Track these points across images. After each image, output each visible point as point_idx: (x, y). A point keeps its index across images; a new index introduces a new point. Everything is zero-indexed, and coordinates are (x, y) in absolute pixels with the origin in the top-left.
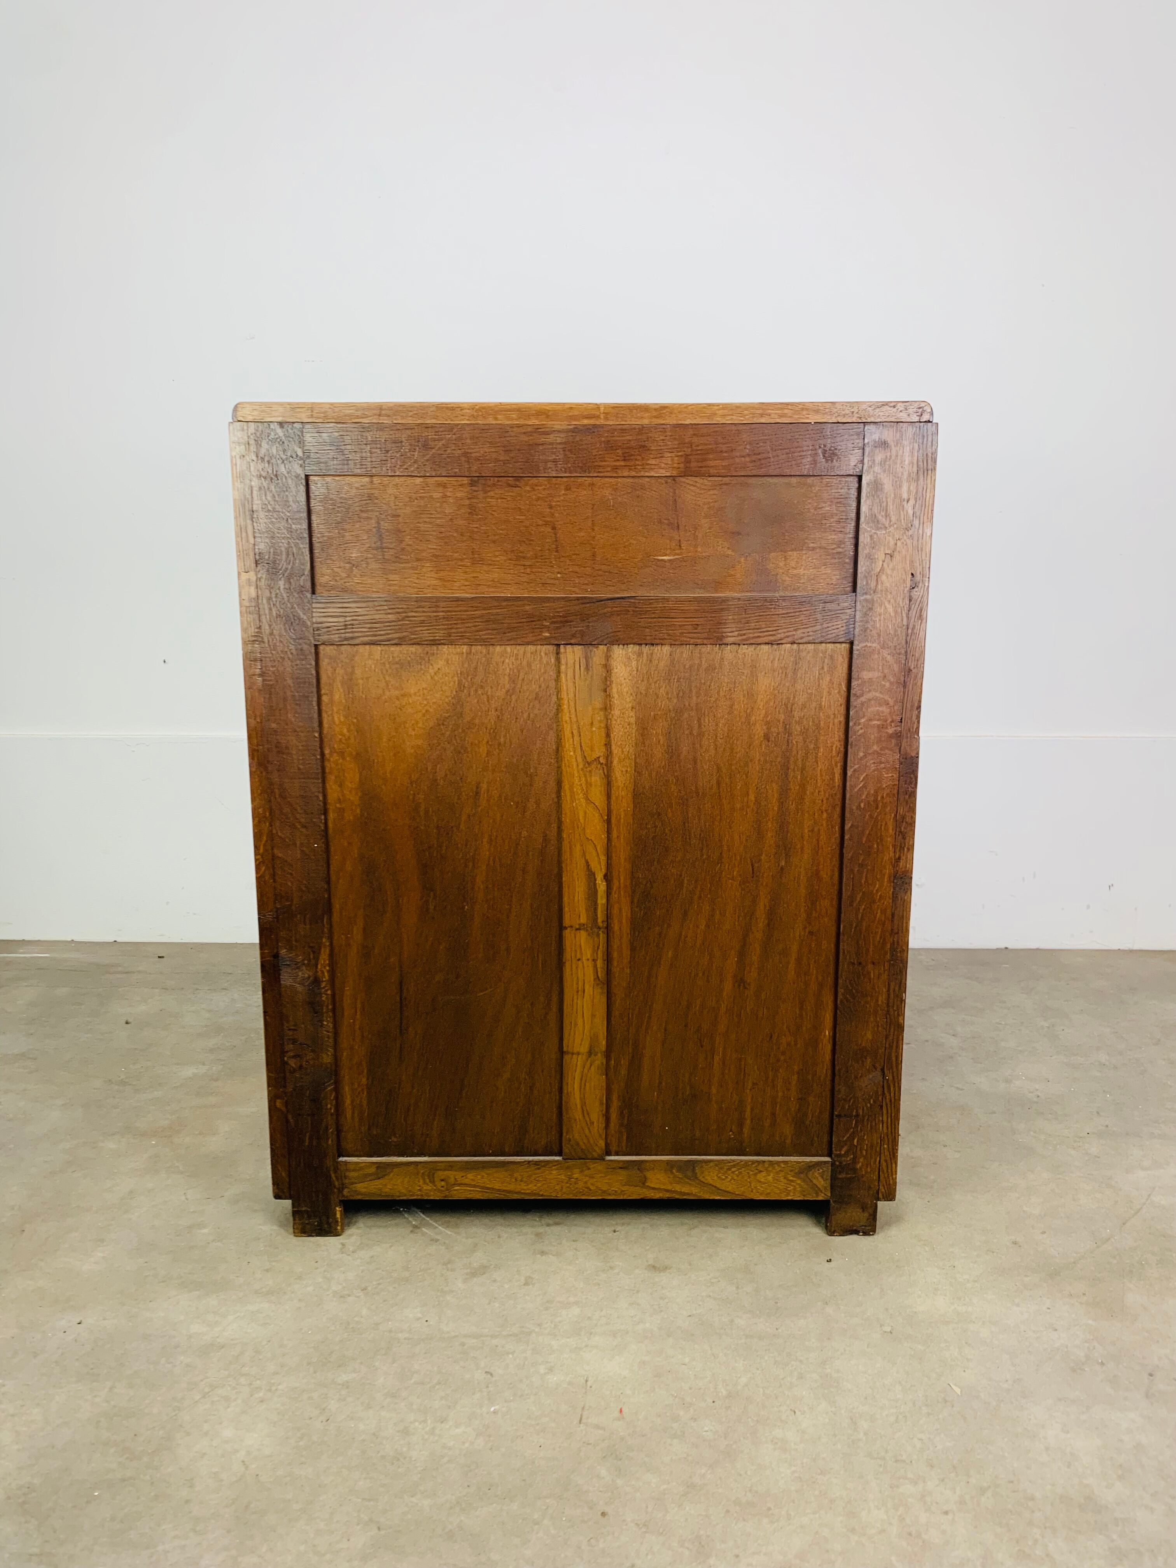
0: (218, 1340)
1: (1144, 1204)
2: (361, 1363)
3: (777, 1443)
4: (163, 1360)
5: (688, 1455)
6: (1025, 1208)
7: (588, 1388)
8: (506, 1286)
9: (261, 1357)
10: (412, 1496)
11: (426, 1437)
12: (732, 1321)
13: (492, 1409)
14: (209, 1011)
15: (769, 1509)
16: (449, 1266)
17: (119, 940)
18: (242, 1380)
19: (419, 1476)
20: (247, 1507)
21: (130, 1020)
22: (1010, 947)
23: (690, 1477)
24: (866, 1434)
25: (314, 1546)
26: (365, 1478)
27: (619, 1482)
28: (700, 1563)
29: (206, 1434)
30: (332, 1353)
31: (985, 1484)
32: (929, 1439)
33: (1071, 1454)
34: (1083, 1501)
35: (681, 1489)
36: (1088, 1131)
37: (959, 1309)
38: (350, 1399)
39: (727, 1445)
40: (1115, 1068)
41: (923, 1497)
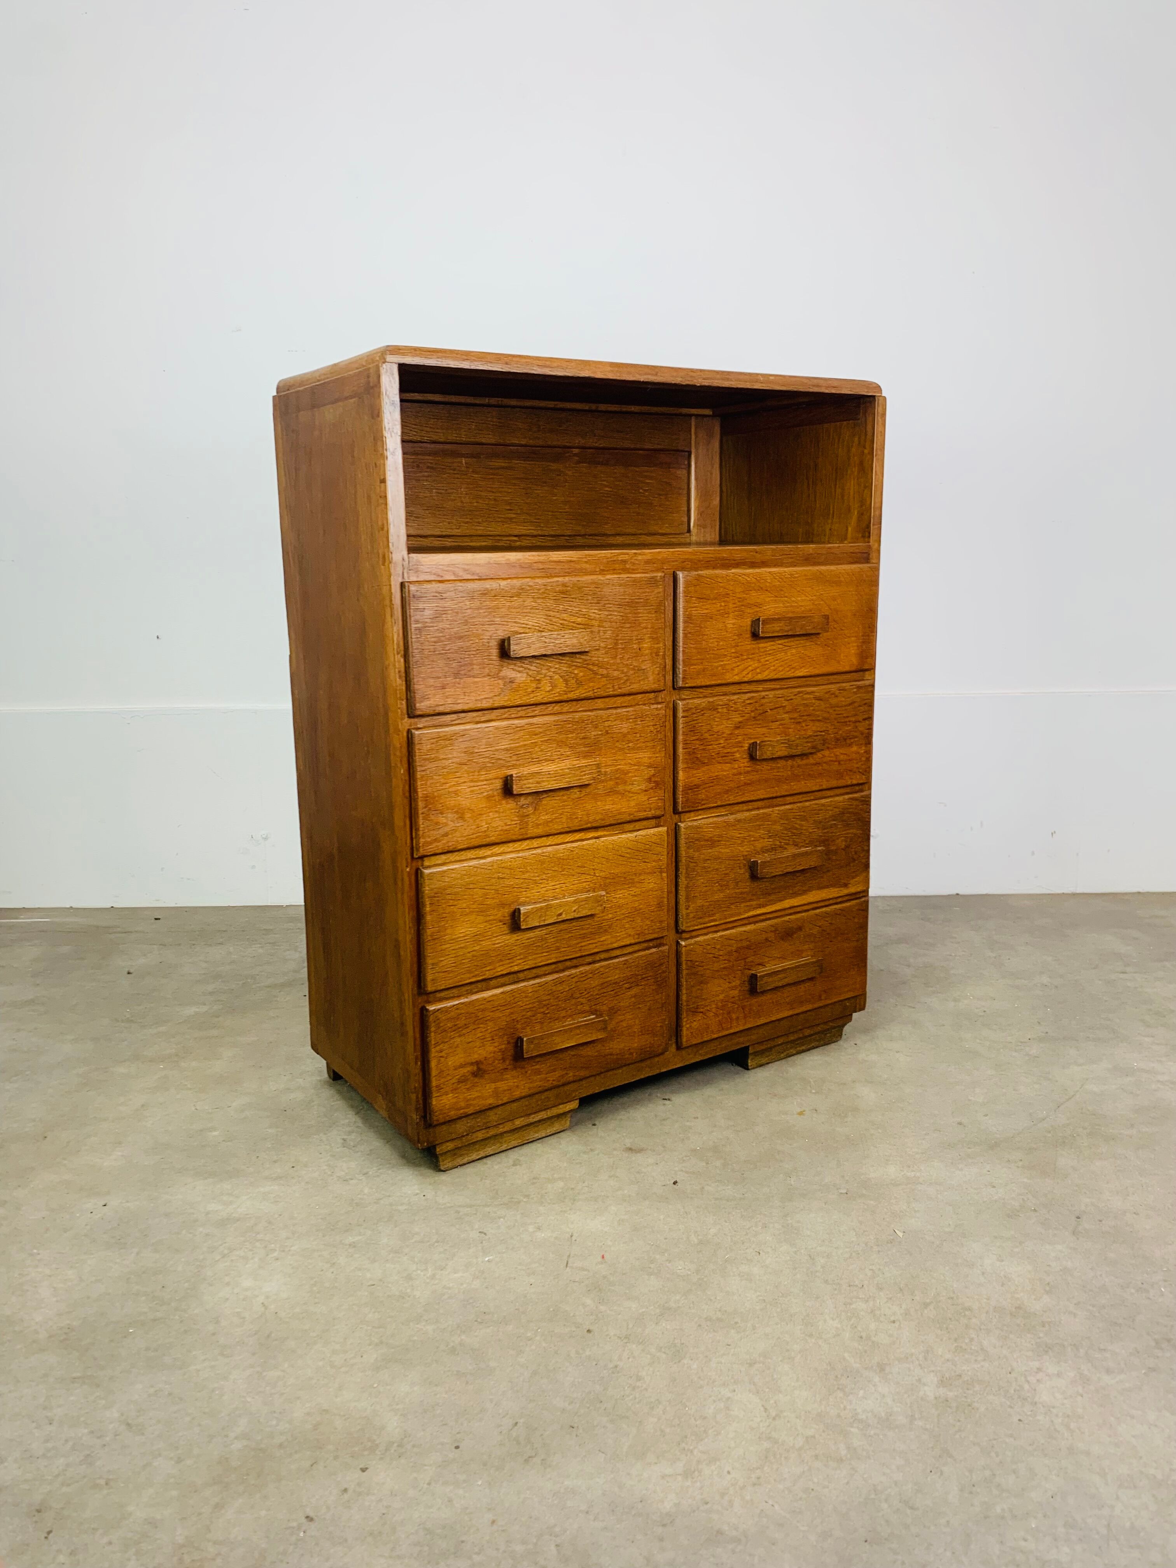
0: (234, 1215)
1: (1077, 1091)
2: (366, 1228)
3: (743, 1276)
4: (184, 1232)
5: (663, 1286)
6: (970, 1098)
7: (573, 1241)
9: (274, 1227)
10: (418, 1324)
11: (428, 1281)
12: (703, 1188)
13: (487, 1259)
14: (206, 962)
15: (736, 1323)
17: (115, 906)
18: (258, 1244)
19: (423, 1309)
20: (268, 1336)
21: (131, 971)
22: (961, 893)
23: (666, 1302)
24: (823, 1267)
25: (331, 1362)
26: (374, 1312)
27: (603, 1308)
28: (675, 1363)
29: (228, 1284)
30: (338, 1221)
31: (928, 1301)
32: (880, 1269)
33: (1005, 1277)
34: (1014, 1310)
35: (658, 1311)
36: (1029, 1037)
37: (909, 1174)
38: (357, 1255)
39: (699, 1279)
40: (1056, 987)
41: (873, 1311)
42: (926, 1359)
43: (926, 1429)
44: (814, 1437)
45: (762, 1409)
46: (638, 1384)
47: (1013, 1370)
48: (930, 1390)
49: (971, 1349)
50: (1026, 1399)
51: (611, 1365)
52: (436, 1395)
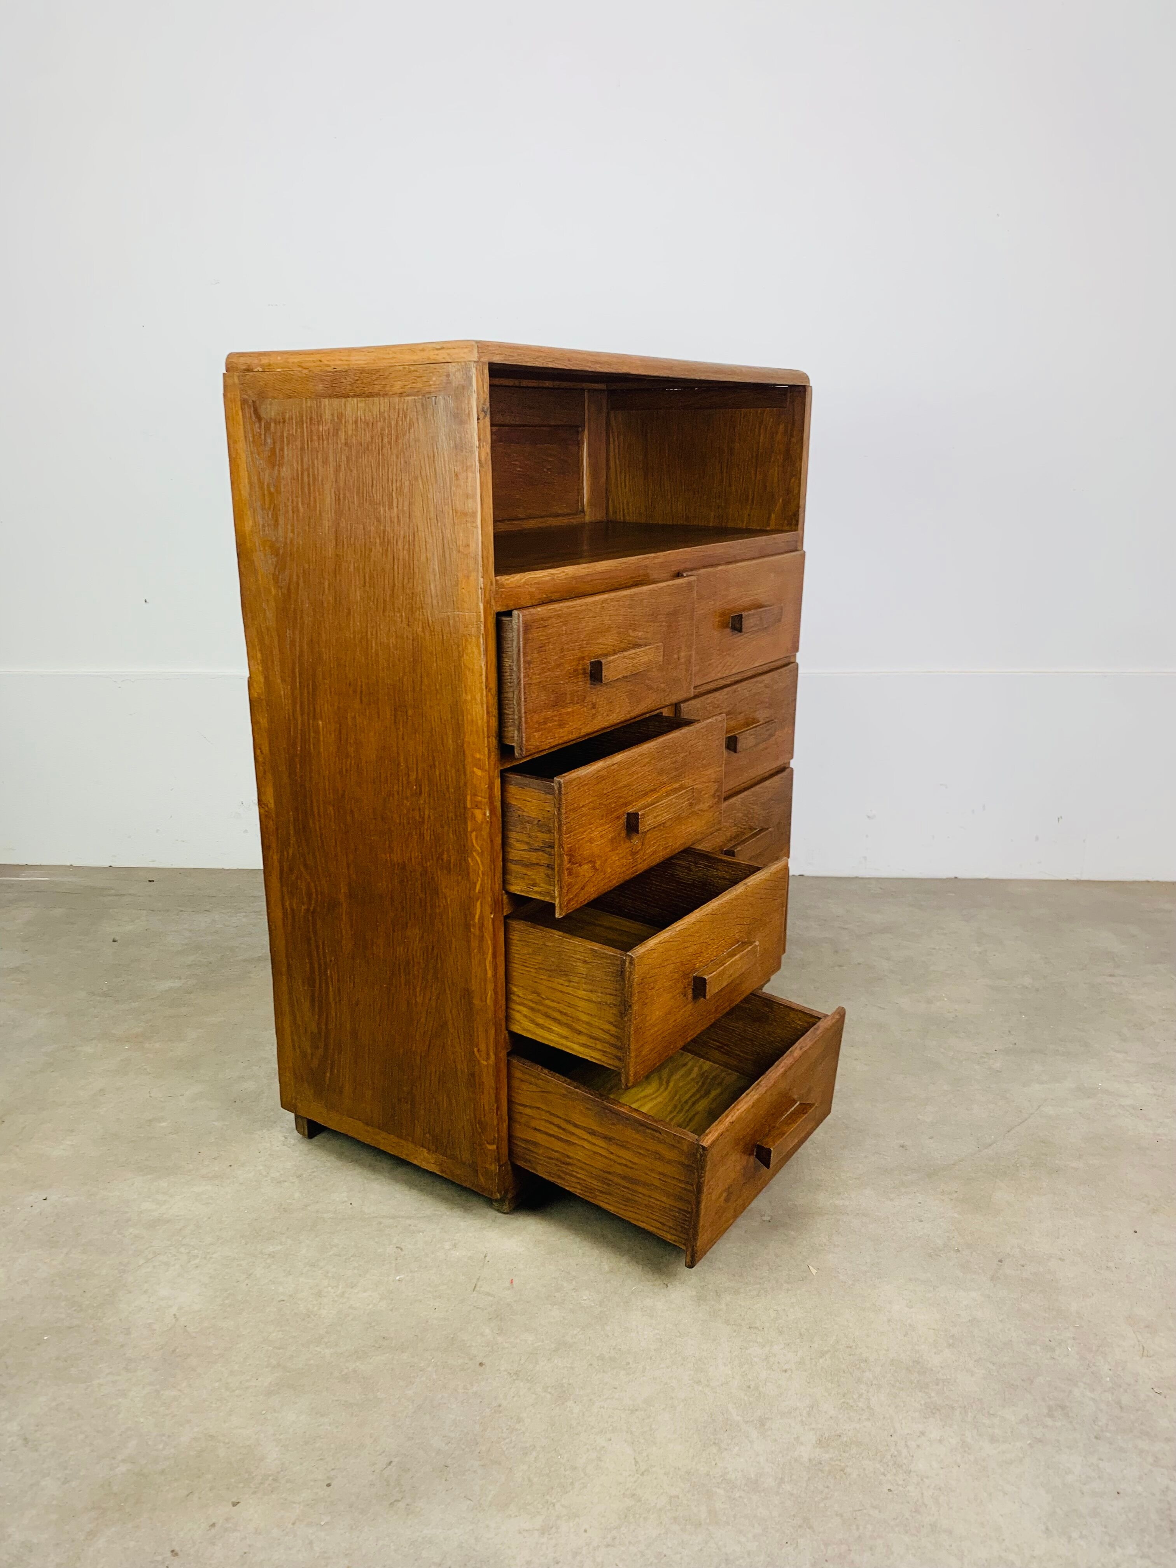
0: (165, 1216)
1: (1032, 1114)
2: (288, 1237)
3: (646, 1311)
4: (115, 1232)
5: (564, 1318)
6: (919, 1117)
7: (486, 1262)
9: (201, 1231)
10: (317, 1347)
11: (336, 1299)
13: (398, 1278)
14: (190, 931)
15: (628, 1364)
17: (114, 865)
18: (182, 1249)
19: (325, 1330)
20: (174, 1351)
21: (117, 938)
23: (564, 1336)
24: (727, 1305)
25: (227, 1383)
26: (278, 1331)
27: (499, 1339)
28: (558, 1405)
29: (146, 1292)
30: (263, 1228)
31: (826, 1349)
32: (784, 1310)
33: (910, 1325)
34: (911, 1364)
35: (553, 1346)
36: (996, 1048)
37: (837, 1202)
38: (274, 1267)
39: (601, 1311)
40: (1037, 990)
41: (767, 1358)
42: (809, 1414)
43: (792, 1495)
44: (678, 1497)
45: (633, 1462)
46: (518, 1426)
47: (895, 1432)
48: (806, 1451)
49: (857, 1406)
50: (902, 1466)
51: (495, 1404)
52: (319, 1426)
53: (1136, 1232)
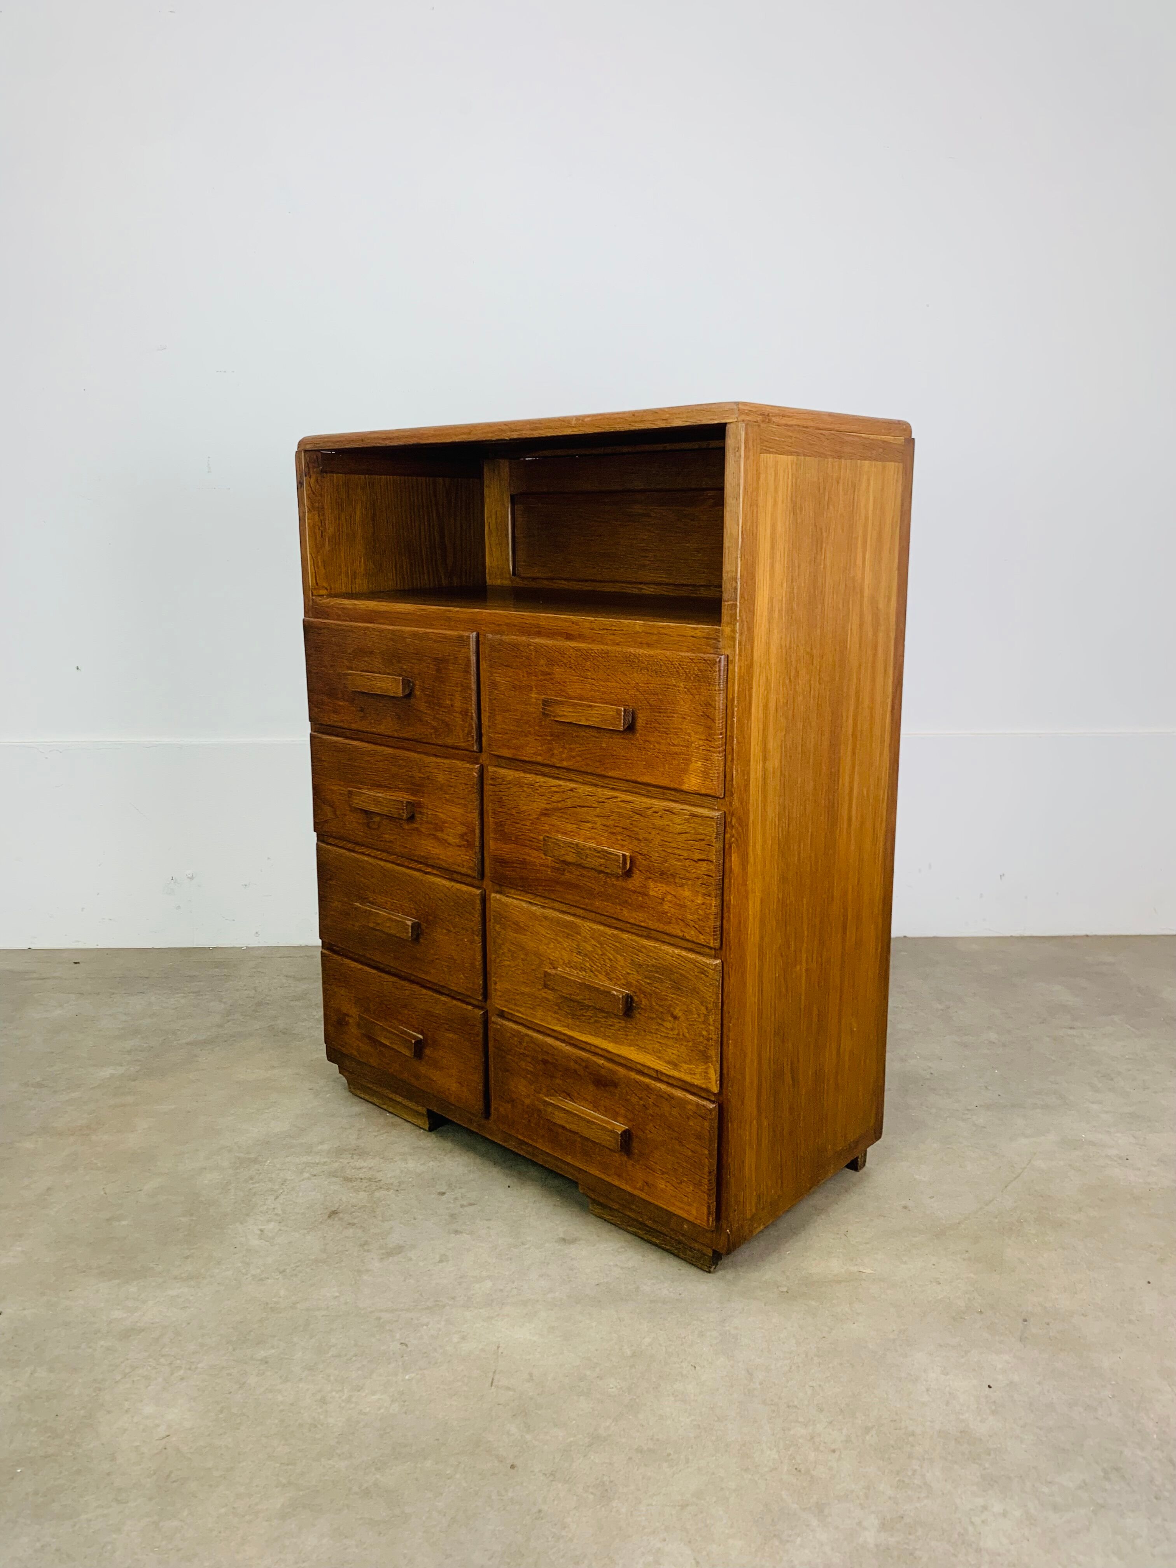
0: (139, 1324)
1: (1025, 1168)
2: (280, 1340)
3: (677, 1396)
4: (83, 1346)
5: (593, 1410)
6: (915, 1176)
7: (500, 1353)
8: (421, 1264)
9: (180, 1338)
10: (330, 1460)
11: (343, 1404)
12: (638, 1287)
13: (407, 1377)
14: (125, 1014)
15: (669, 1455)
16: (366, 1247)
17: (33, 947)
18: (162, 1360)
19: (336, 1440)
20: (168, 1476)
21: (46, 1025)
22: (908, 935)
23: (596, 1430)
24: (761, 1384)
25: (234, 1508)
26: (284, 1445)
27: (528, 1437)
28: (603, 1506)
29: (127, 1411)
30: (251, 1331)
31: (870, 1425)
32: (820, 1386)
33: (950, 1394)
34: (959, 1434)
35: (586, 1440)
36: (976, 1104)
37: (851, 1269)
38: (269, 1373)
39: (631, 1399)
40: (1004, 1045)
41: (812, 1438)
42: (867, 1497)
45: (693, 1562)
46: (564, 1533)
47: (957, 1509)
48: (870, 1536)
49: (914, 1484)
50: (971, 1545)
51: (535, 1510)
52: (345, 1549)
53: (1149, 1283)
